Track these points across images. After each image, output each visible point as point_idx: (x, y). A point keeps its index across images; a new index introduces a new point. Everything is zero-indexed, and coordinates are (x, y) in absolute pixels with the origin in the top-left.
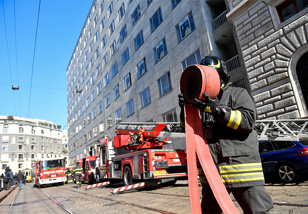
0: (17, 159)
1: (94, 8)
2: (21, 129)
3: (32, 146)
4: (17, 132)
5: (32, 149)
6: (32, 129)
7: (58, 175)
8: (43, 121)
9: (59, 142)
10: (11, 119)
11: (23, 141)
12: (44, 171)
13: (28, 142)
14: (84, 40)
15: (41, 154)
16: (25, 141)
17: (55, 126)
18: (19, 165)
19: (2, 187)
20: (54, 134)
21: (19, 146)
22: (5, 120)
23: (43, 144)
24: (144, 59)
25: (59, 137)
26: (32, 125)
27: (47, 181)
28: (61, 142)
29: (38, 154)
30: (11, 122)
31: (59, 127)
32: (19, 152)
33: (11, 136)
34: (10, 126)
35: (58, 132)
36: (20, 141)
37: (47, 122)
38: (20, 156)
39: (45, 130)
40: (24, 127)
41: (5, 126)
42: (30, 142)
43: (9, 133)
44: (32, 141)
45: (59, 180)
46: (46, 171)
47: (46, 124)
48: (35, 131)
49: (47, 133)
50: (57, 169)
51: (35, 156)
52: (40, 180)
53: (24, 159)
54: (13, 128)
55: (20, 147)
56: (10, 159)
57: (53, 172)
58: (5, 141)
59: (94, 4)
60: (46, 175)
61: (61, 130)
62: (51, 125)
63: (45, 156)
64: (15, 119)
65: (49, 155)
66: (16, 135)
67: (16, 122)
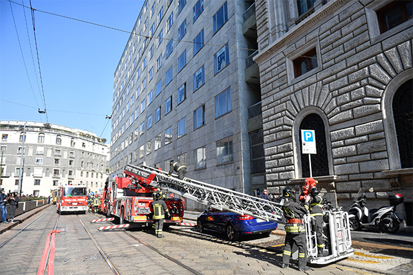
0: (52, 175)
1: (145, 9)
2: (59, 141)
3: (71, 161)
4: (54, 143)
5: (70, 164)
6: (72, 141)
7: (79, 204)
8: (85, 132)
9: (103, 158)
10: (47, 127)
11: (60, 154)
12: (65, 198)
13: (66, 155)
14: (133, 44)
15: (80, 172)
16: (63, 154)
17: (99, 140)
18: (54, 182)
19: (24, 209)
20: (98, 149)
21: (56, 159)
22: (40, 128)
23: (83, 160)
24: (185, 84)
25: (103, 152)
26: (72, 136)
27: (68, 209)
28: (105, 159)
29: (77, 171)
30: (47, 131)
31: (104, 140)
32: (54, 166)
33: (47, 147)
34: (46, 135)
35: (101, 147)
36: (56, 153)
37: (90, 134)
38: (56, 172)
39: (86, 143)
40: (62, 138)
41: (41, 135)
42: (68, 156)
43: (45, 144)
44: (70, 155)
45: (80, 208)
46: (68, 198)
47: (89, 136)
48: (74, 143)
49: (89, 147)
50: (79, 198)
51: (73, 173)
52: (61, 207)
53: (61, 176)
54: (50, 139)
55: (57, 161)
56: (44, 174)
57: (75, 200)
58: (39, 153)
59: (145, 4)
60: (68, 202)
61: (105, 144)
62: (94, 138)
63: (85, 173)
64: (52, 127)
65: (90, 174)
66: (53, 146)
67: (53, 131)
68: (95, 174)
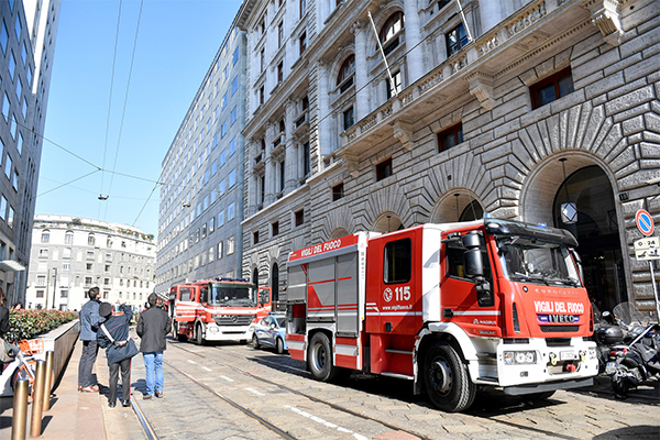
0: (83, 284)
2: (91, 240)
3: (107, 266)
5: (106, 270)
6: (108, 240)
8: (125, 227)
10: (77, 223)
11: (93, 257)
15: (119, 280)
16: (97, 257)
17: (143, 236)
20: (142, 249)
21: (88, 264)
22: (68, 224)
23: (122, 264)
25: (149, 253)
26: (109, 233)
28: (152, 262)
29: (115, 279)
30: (77, 227)
31: (151, 237)
32: (86, 274)
33: (76, 248)
34: (75, 233)
35: (147, 246)
36: (89, 257)
37: (132, 229)
38: (88, 280)
39: (127, 242)
40: (96, 236)
41: (68, 233)
42: (103, 259)
43: (73, 245)
44: (106, 259)
47: (130, 233)
48: (112, 243)
49: (131, 247)
51: (110, 281)
55: (89, 266)
58: (67, 256)
61: (153, 241)
62: (137, 234)
63: (125, 281)
64: (82, 221)
65: (132, 282)
66: (84, 247)
67: (85, 228)
68: (138, 282)
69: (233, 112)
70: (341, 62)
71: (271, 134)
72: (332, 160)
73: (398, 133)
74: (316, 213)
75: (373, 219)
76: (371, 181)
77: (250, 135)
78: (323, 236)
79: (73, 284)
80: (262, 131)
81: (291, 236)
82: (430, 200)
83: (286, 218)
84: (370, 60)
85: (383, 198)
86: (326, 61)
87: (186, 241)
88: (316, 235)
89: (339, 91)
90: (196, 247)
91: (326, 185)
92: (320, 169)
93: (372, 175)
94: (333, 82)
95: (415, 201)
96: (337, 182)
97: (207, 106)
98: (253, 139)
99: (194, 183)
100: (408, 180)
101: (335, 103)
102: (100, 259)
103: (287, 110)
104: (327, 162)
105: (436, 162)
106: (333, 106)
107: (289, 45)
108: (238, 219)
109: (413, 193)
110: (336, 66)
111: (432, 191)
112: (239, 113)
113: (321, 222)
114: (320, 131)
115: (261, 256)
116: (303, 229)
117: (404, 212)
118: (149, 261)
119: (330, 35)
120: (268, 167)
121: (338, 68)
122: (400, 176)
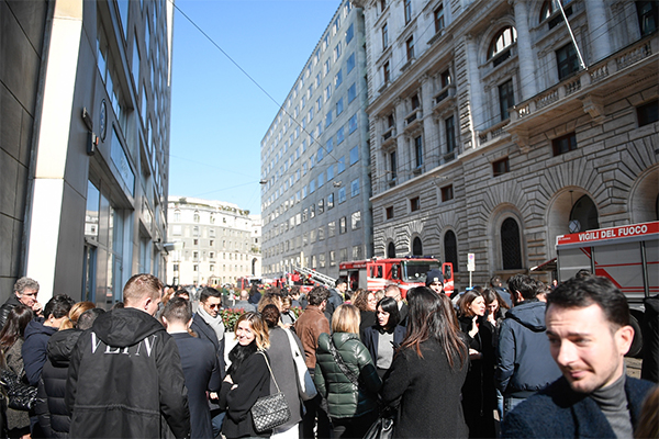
0: (191, 258)
2: (197, 218)
3: (211, 241)
4: (192, 221)
5: (211, 245)
6: (211, 217)
8: (225, 204)
10: (183, 202)
11: (199, 233)
15: (222, 253)
16: (202, 234)
17: (241, 212)
18: (195, 266)
20: (240, 224)
22: (176, 203)
23: (224, 239)
25: (247, 228)
26: (211, 210)
28: (249, 236)
29: (218, 253)
30: (183, 206)
31: (247, 212)
32: (194, 248)
33: (184, 226)
34: (182, 212)
35: (244, 221)
36: (195, 233)
37: (231, 206)
38: (196, 255)
39: (227, 218)
40: (200, 214)
41: (177, 211)
42: (208, 235)
43: (181, 222)
44: (211, 234)
47: (230, 209)
48: (214, 219)
49: (231, 222)
51: (214, 255)
53: (201, 259)
55: (196, 241)
56: (184, 258)
58: (176, 233)
61: (249, 217)
62: (235, 210)
63: (227, 254)
64: (188, 200)
65: (233, 255)
66: (191, 225)
67: (190, 206)
68: (239, 255)
69: (352, 90)
70: (492, 35)
71: (402, 111)
72: (489, 135)
73: (590, 107)
74: (473, 188)
75: (552, 194)
76: (548, 156)
77: (375, 112)
78: (483, 210)
79: (182, 259)
80: (391, 107)
81: (437, 210)
82: (631, 175)
83: (430, 193)
84: (534, 32)
85: (565, 173)
86: (475, 35)
87: (299, 216)
88: (474, 210)
89: (491, 65)
90: (311, 222)
91: (484, 160)
92: (475, 145)
93: (548, 149)
94: (483, 56)
95: (610, 175)
96: (499, 156)
97: (316, 85)
98: (379, 116)
99: (303, 161)
100: (598, 154)
101: (488, 77)
102: (205, 235)
103: (423, 86)
104: (483, 138)
105: (638, 135)
106: (485, 80)
107: (421, 20)
108: (365, 195)
109: (607, 168)
110: (486, 39)
111: (632, 165)
112: (359, 90)
113: (480, 197)
114: (472, 106)
115: (398, 230)
116: (453, 204)
117: (594, 187)
118: (247, 235)
119: (481, 8)
120: (401, 143)
121: (489, 40)
122: (587, 151)
